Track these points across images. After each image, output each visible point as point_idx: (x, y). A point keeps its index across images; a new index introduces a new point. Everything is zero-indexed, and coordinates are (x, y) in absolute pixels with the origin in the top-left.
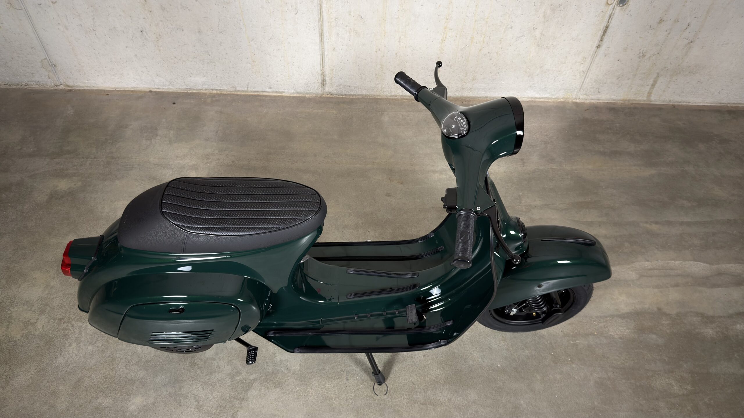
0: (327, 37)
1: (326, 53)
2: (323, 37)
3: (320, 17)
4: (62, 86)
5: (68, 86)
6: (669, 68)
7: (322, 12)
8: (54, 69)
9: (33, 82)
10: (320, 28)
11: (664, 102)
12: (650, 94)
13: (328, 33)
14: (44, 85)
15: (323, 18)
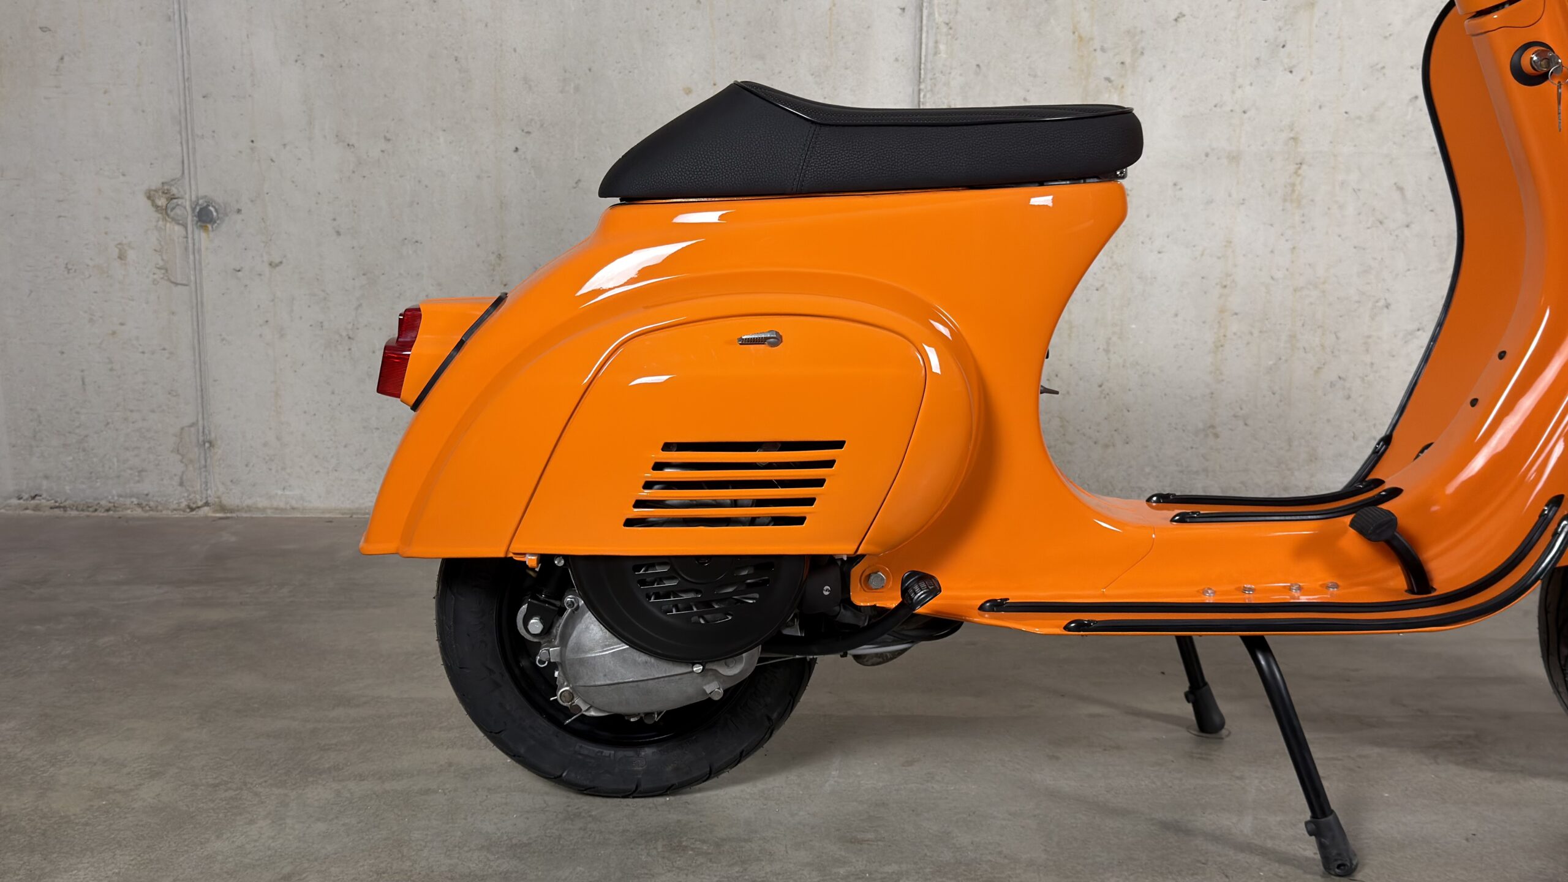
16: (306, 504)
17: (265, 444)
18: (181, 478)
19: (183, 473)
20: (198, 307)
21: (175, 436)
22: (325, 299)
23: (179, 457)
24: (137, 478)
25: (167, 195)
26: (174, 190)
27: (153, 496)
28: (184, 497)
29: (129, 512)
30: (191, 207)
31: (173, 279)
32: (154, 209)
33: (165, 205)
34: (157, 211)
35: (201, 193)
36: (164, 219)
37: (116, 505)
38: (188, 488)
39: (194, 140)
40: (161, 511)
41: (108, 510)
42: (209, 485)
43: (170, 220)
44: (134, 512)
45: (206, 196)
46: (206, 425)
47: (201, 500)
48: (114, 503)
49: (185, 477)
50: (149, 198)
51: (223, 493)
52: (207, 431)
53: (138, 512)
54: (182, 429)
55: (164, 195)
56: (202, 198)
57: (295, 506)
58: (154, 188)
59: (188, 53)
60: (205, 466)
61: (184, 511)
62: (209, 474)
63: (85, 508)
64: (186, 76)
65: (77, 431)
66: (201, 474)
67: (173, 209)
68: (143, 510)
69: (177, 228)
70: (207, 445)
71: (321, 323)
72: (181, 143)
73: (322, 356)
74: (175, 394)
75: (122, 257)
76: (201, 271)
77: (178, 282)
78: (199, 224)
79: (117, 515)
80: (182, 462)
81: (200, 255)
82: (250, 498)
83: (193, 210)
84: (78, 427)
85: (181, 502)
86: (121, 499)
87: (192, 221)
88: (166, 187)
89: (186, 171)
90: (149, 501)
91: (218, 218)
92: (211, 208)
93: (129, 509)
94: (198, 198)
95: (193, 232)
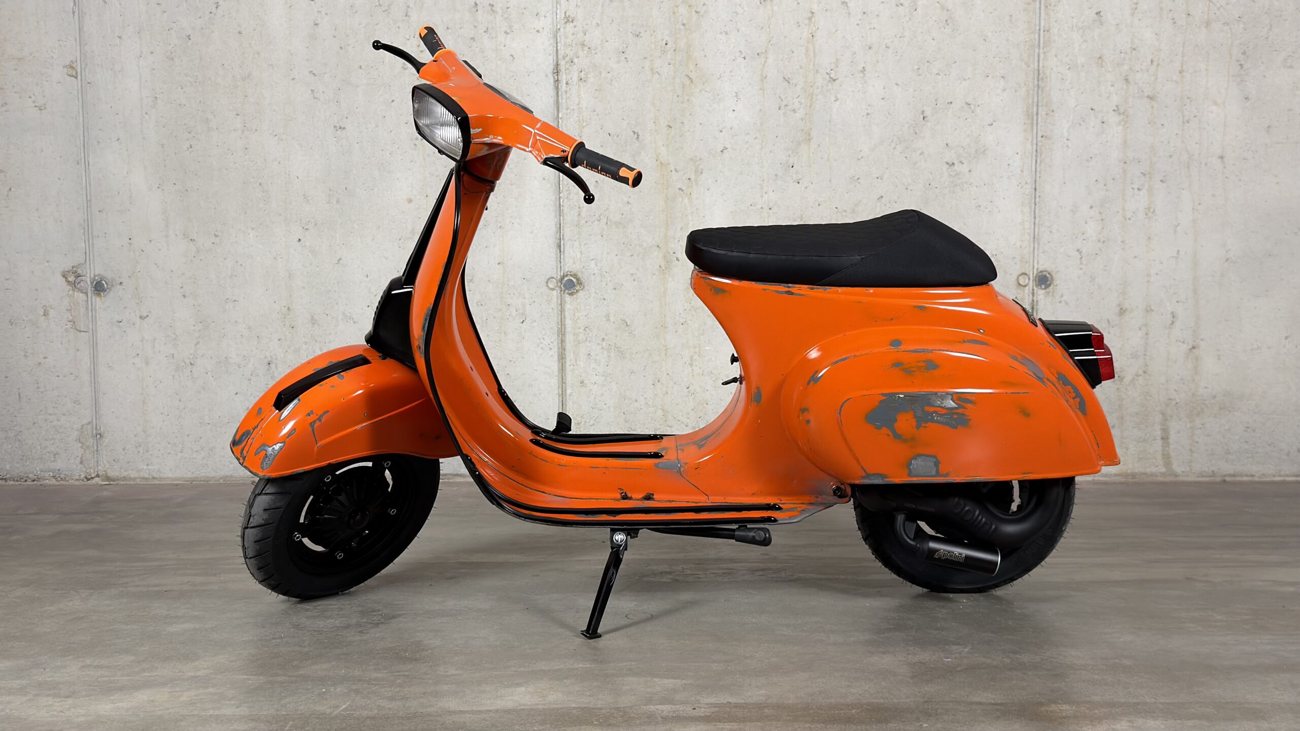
0: (571, 360)
1: (569, 392)
2: (565, 362)
3: (559, 327)
4: (97, 478)
5: (108, 478)
6: (1178, 401)
7: (564, 317)
8: (97, 442)
9: (50, 471)
10: (560, 345)
11: (1203, 476)
12: (1167, 458)
13: (572, 354)
14: (67, 479)
15: (565, 328)
16: (161, 475)
17: (135, 436)
18: (81, 458)
19: (82, 455)
20: (94, 345)
21: (78, 430)
22: (176, 339)
23: (80, 445)
24: (53, 459)
25: (75, 274)
26: (79, 271)
27: (63, 471)
28: (83, 471)
29: (47, 481)
30: (91, 281)
31: (78, 329)
32: (67, 283)
33: (74, 280)
34: (68, 284)
35: (97, 273)
36: (73, 290)
37: (39, 477)
38: (86, 465)
39: (93, 239)
40: (68, 481)
41: (34, 481)
42: (99, 462)
43: (76, 290)
44: (51, 482)
45: (99, 275)
46: (98, 423)
47: (94, 473)
48: (38, 476)
49: (84, 458)
50: (64, 276)
51: (108, 468)
52: (98, 428)
53: (53, 482)
54: (82, 426)
55: (73, 275)
56: (97, 276)
57: (155, 476)
58: (67, 270)
59: (90, 184)
60: (97, 451)
61: (83, 481)
62: (99, 455)
63: (19, 479)
64: (88, 199)
65: (15, 428)
66: (94, 455)
67: (80, 282)
68: (56, 480)
69: (81, 295)
70: (98, 436)
71: (173, 354)
72: (85, 241)
73: (173, 376)
74: (78, 403)
75: (46, 314)
76: (96, 322)
77: (82, 330)
78: (95, 292)
79: (39, 483)
80: (82, 447)
81: (96, 312)
82: (125, 471)
83: (92, 283)
84: (16, 426)
85: (81, 475)
86: (42, 473)
87: (91, 290)
88: (75, 269)
89: (88, 259)
90: (59, 474)
91: (108, 288)
92: (104, 283)
93: (47, 479)
94: (95, 276)
95: (91, 297)
